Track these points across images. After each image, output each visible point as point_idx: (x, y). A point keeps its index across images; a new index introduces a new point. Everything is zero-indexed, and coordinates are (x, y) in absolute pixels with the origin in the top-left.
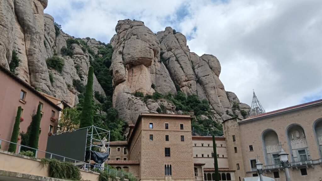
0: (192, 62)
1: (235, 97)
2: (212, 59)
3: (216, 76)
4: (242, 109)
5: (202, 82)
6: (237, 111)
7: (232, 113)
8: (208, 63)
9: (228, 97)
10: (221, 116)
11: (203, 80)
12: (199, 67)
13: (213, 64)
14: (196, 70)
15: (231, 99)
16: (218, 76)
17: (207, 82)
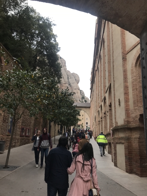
0: (68, 75)
1: (83, 93)
2: (76, 76)
3: (77, 84)
4: (86, 99)
5: (71, 86)
6: (83, 100)
7: (81, 101)
8: (75, 77)
9: (81, 93)
10: (77, 102)
11: (71, 85)
12: (70, 78)
13: (76, 78)
14: (70, 80)
15: (82, 94)
16: (78, 84)
17: (73, 86)
